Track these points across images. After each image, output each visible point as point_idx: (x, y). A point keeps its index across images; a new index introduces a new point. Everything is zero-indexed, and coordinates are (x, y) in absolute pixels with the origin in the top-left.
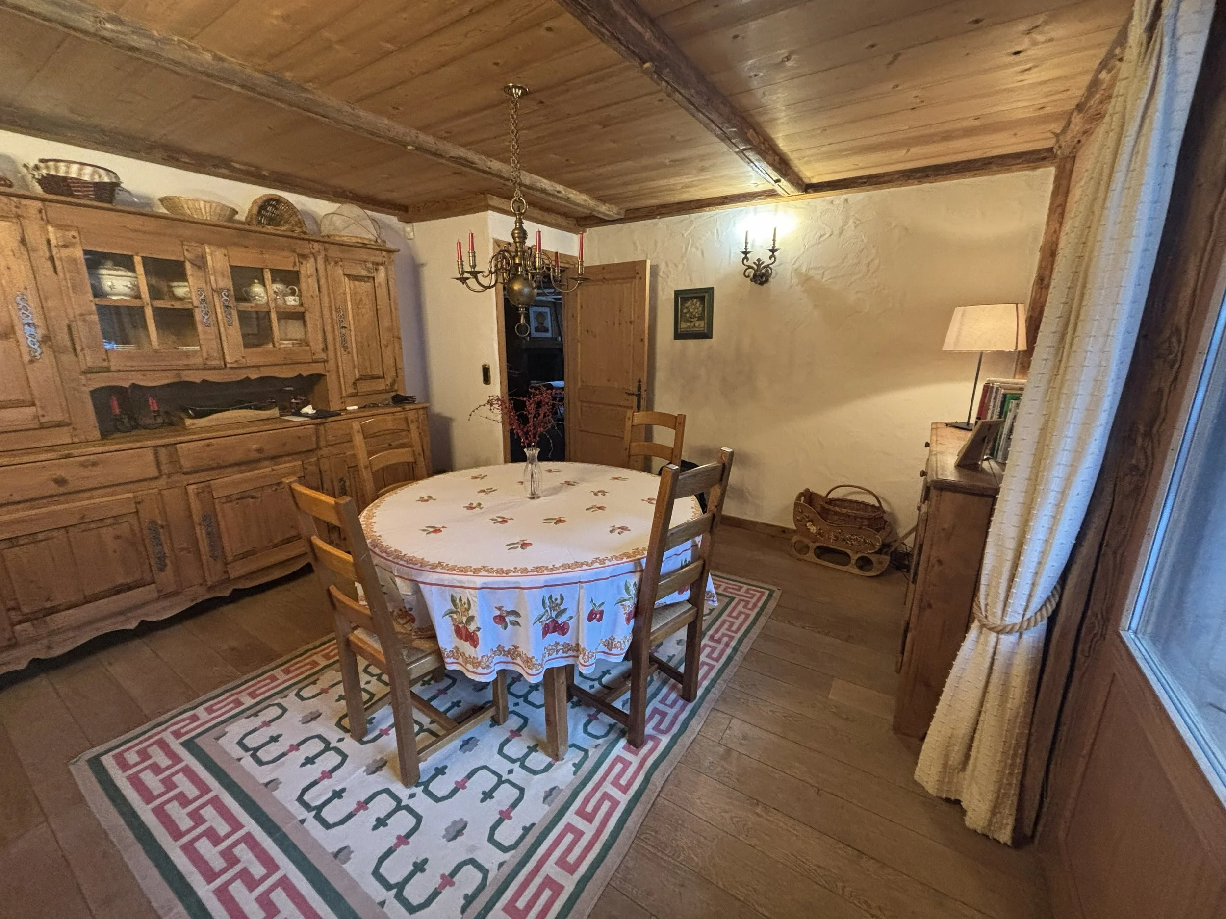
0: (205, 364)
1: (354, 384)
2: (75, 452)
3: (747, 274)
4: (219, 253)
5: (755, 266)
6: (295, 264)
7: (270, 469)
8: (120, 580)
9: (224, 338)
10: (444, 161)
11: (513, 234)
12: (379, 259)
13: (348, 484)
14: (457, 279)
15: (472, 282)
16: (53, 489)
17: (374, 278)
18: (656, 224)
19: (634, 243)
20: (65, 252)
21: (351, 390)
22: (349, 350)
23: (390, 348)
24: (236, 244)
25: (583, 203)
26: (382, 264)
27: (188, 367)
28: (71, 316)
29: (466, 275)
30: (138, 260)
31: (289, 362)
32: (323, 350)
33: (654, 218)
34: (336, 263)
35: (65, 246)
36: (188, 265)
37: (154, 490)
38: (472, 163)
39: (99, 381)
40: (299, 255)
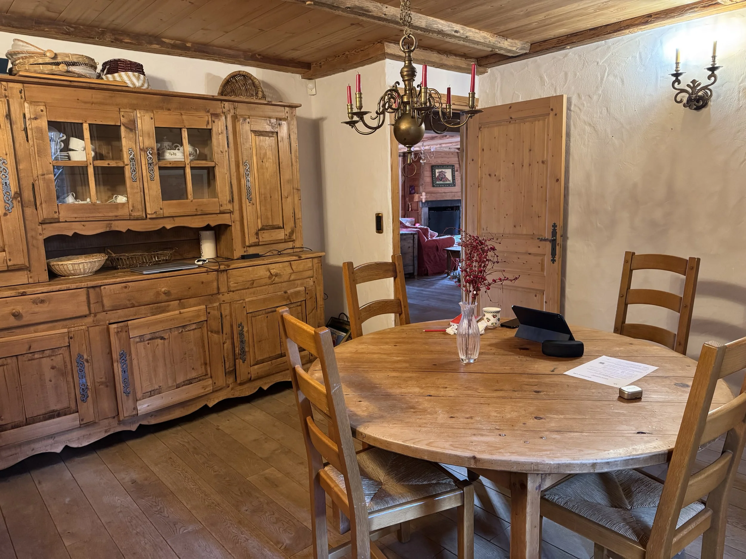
0: (130, 215)
1: (257, 234)
2: (29, 291)
3: (678, 99)
4: (147, 117)
5: (689, 90)
6: (208, 123)
7: (177, 312)
8: (53, 407)
9: (146, 191)
10: (340, 13)
11: (401, 73)
12: (282, 115)
13: (245, 329)
14: (347, 123)
15: (360, 125)
16: (13, 322)
17: (277, 133)
18: (566, 55)
19: (541, 78)
20: (35, 123)
21: (253, 240)
22: (253, 201)
23: (289, 200)
24: (162, 108)
25: (482, 41)
26: (285, 119)
27: (117, 219)
28: (35, 176)
29: (356, 118)
30: (86, 126)
31: (199, 213)
32: (230, 202)
33: (563, 48)
34: (245, 119)
35: (36, 119)
36: (123, 129)
37: (84, 327)
38: (368, 11)
39: (51, 231)
40: (212, 115)
